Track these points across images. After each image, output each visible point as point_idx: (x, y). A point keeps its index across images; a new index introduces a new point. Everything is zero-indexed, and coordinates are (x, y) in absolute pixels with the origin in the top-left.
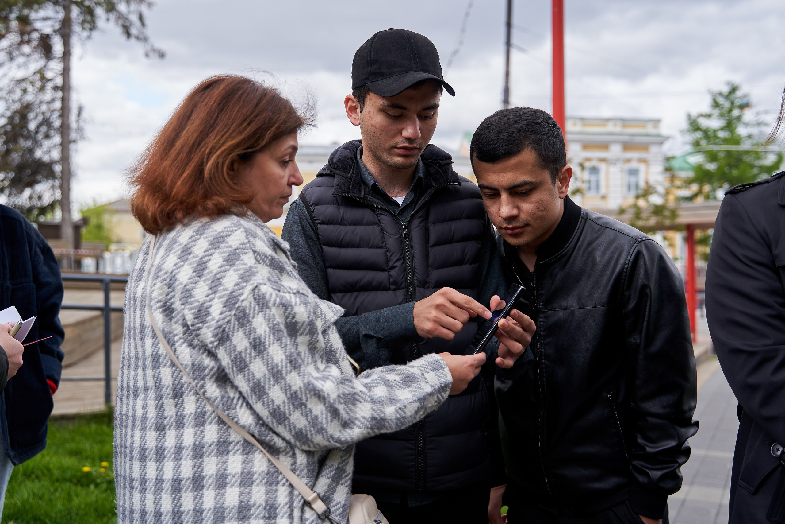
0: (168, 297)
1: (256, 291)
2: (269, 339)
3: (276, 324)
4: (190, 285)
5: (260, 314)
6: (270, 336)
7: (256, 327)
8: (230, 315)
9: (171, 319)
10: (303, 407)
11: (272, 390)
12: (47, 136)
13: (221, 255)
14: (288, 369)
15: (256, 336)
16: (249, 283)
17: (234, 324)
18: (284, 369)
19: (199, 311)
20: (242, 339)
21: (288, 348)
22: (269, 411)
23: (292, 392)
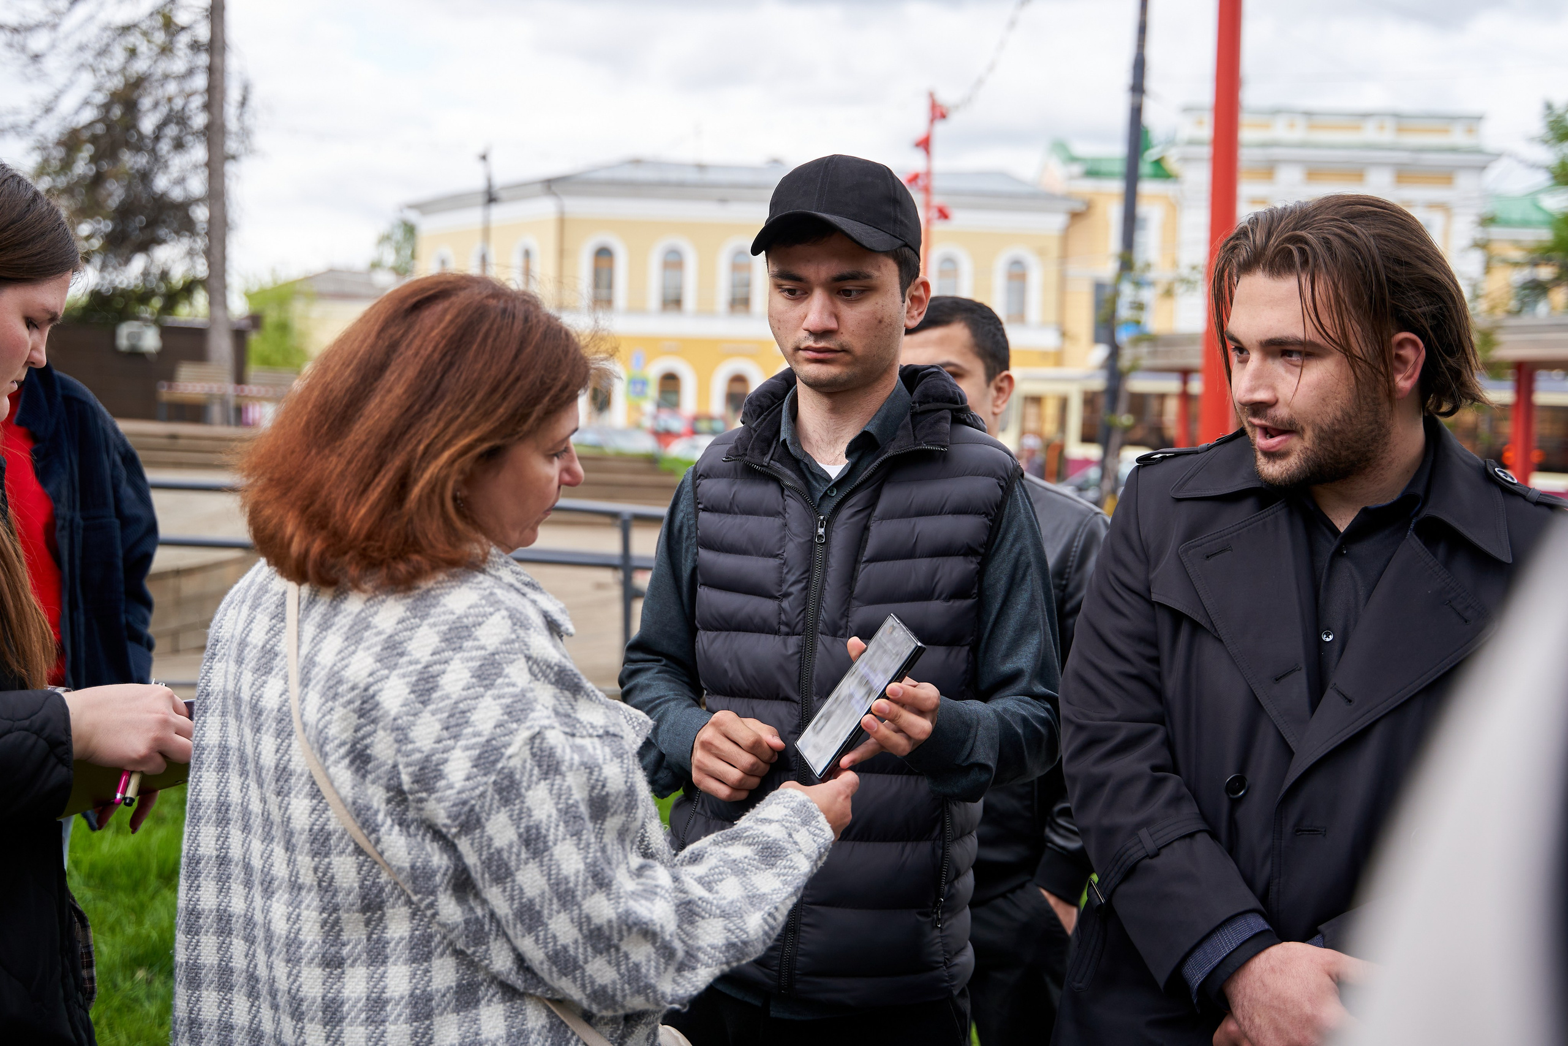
0: (359, 734)
1: (537, 741)
2: (556, 831)
3: (573, 805)
4: (405, 718)
5: (543, 783)
6: (557, 826)
7: (532, 807)
8: (486, 783)
9: (364, 777)
10: (613, 950)
11: (554, 919)
12: (179, 145)
13: (466, 664)
14: (589, 888)
15: (531, 823)
16: (523, 725)
17: (492, 799)
18: (580, 888)
19: (422, 769)
20: (505, 826)
21: (591, 850)
22: (547, 954)
23: (592, 927)
